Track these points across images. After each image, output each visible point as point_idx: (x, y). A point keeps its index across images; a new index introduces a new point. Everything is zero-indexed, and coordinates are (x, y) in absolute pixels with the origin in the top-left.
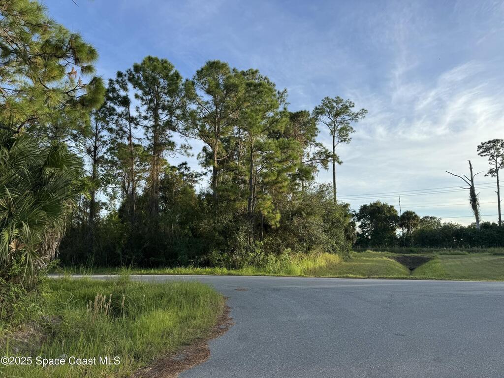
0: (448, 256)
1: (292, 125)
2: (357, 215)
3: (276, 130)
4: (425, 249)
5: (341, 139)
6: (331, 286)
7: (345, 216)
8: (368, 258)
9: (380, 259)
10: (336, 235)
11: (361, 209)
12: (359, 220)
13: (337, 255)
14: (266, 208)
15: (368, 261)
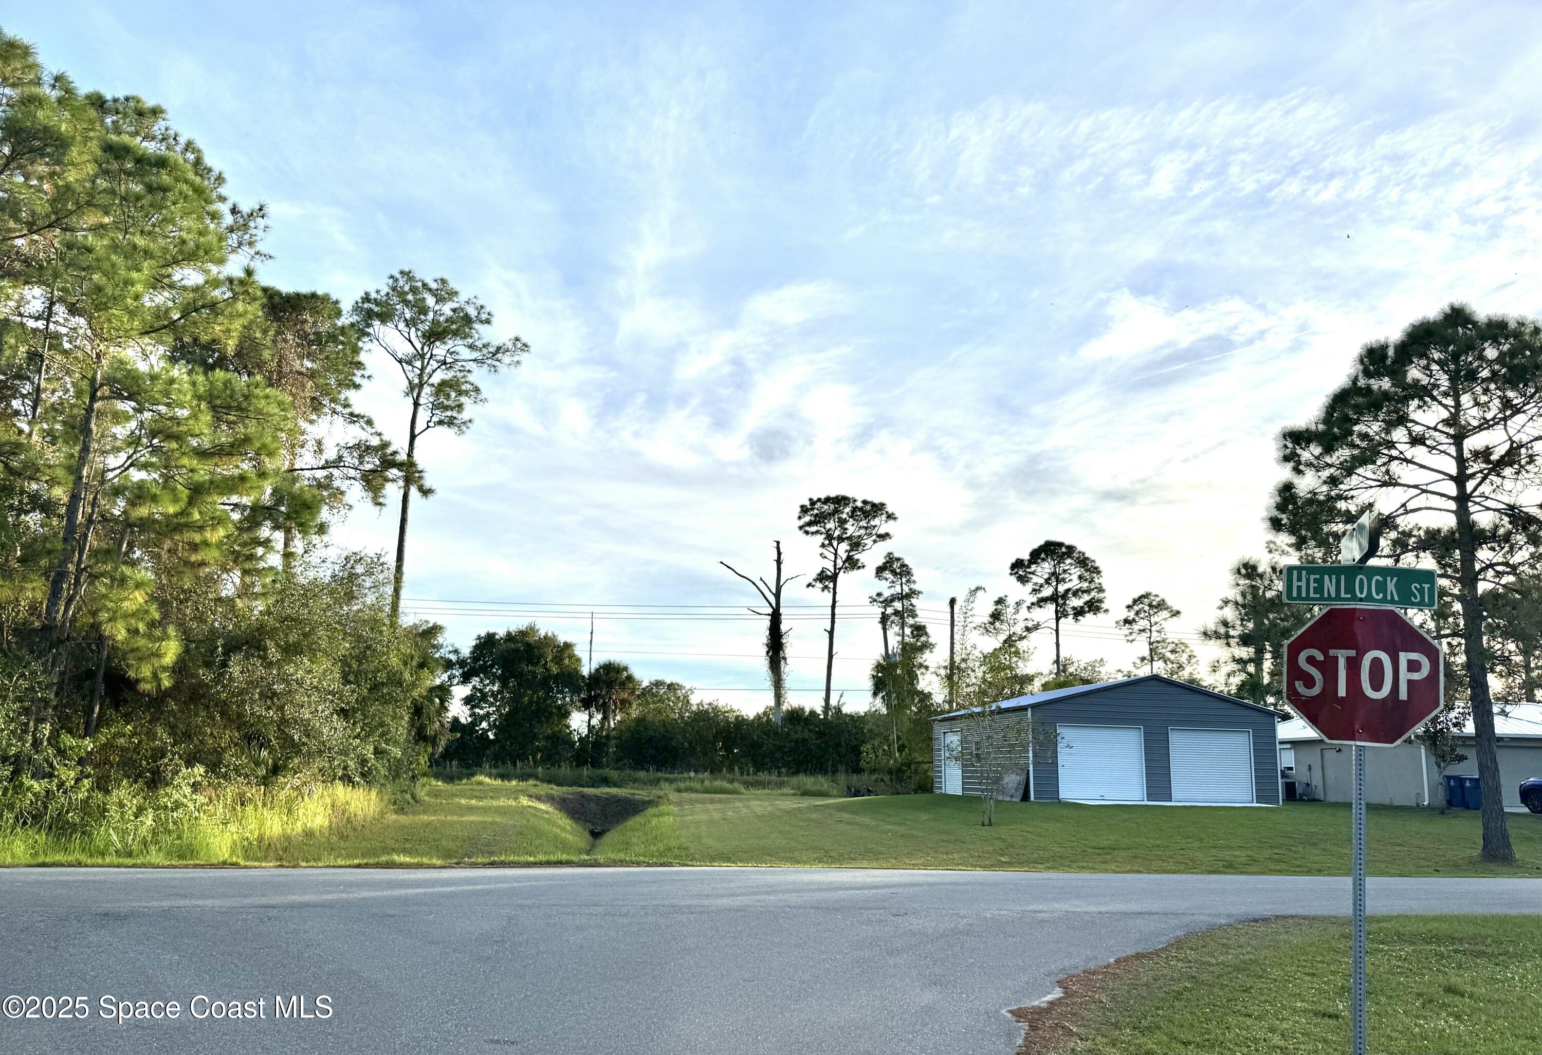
0: (694, 796)
1: (272, 333)
2: (462, 663)
3: (205, 338)
4: (642, 774)
5: (440, 415)
6: (329, 897)
7: (422, 666)
8: (473, 802)
9: (512, 803)
10: (382, 724)
11: (476, 647)
12: (465, 679)
13: (374, 794)
14: (126, 616)
15: (471, 809)
